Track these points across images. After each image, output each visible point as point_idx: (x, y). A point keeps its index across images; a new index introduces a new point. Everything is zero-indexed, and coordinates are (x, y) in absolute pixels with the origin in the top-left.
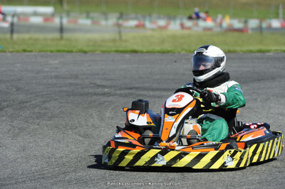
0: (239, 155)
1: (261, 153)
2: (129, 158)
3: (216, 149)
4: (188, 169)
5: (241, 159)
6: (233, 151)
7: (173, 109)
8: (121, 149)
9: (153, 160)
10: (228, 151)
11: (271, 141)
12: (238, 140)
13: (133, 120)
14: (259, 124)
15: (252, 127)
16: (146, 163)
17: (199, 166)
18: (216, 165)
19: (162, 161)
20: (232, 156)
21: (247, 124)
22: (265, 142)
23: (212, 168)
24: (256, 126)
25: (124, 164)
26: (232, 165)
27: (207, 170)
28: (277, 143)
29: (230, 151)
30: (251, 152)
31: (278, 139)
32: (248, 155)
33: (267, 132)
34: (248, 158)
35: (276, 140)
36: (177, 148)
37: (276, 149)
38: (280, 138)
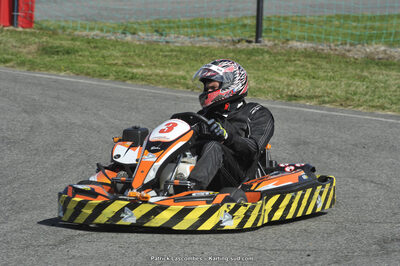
1: (289, 207)
2: (87, 211)
3: (208, 203)
4: (166, 230)
5: (247, 216)
6: (232, 205)
7: (157, 143)
8: (78, 199)
9: (118, 215)
10: (226, 205)
11: (309, 191)
12: (252, 188)
14: (298, 165)
15: (287, 169)
16: (110, 219)
17: (182, 225)
18: (208, 225)
19: (130, 218)
20: (232, 212)
21: (282, 165)
22: (296, 191)
23: (200, 228)
24: (292, 168)
25: (80, 220)
26: (231, 224)
27: (193, 231)
28: (321, 193)
29: (228, 206)
30: (269, 206)
31: (324, 187)
32: (260, 211)
33: (305, 177)
34: (259, 215)
35: (319, 188)
36: (151, 200)
37: (319, 201)
38: (328, 186)
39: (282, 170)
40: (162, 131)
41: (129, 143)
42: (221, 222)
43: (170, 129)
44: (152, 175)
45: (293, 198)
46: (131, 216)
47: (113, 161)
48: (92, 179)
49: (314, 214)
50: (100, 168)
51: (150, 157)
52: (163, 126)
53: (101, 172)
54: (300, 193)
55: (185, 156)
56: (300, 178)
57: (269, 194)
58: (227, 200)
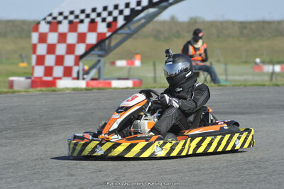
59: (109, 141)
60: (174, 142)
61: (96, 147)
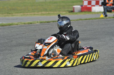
0: (72, 61)
1: (86, 59)
2: (28, 63)
4: (51, 67)
5: (74, 62)
6: (70, 59)
7: (47, 43)
8: (26, 60)
9: (37, 64)
11: (91, 54)
12: (75, 54)
13: (37, 47)
14: (88, 47)
15: (85, 48)
16: (35, 65)
17: (56, 66)
18: (63, 65)
20: (70, 61)
21: (83, 47)
22: (88, 55)
23: (61, 67)
24: (86, 48)
25: (27, 66)
27: (59, 67)
28: (95, 55)
29: (68, 60)
30: (80, 59)
31: (95, 53)
32: (78, 61)
33: (90, 51)
34: (77, 62)
35: (94, 53)
36: (46, 59)
37: (94, 57)
38: (97, 53)
39: (84, 49)
40: (48, 40)
41: (40, 43)
42: (66, 64)
43: (51, 39)
44: (46, 52)
45: (87, 56)
46: (41, 64)
47: (35, 48)
48: (30, 54)
49: (93, 61)
50: (32, 51)
51: (45, 47)
52: (49, 38)
53: (32, 52)
54: (89, 55)
55: (55, 46)
56: (89, 51)
57: (80, 56)
58: (68, 58)
59: (45, 60)
60: (74, 59)
61: (38, 62)
